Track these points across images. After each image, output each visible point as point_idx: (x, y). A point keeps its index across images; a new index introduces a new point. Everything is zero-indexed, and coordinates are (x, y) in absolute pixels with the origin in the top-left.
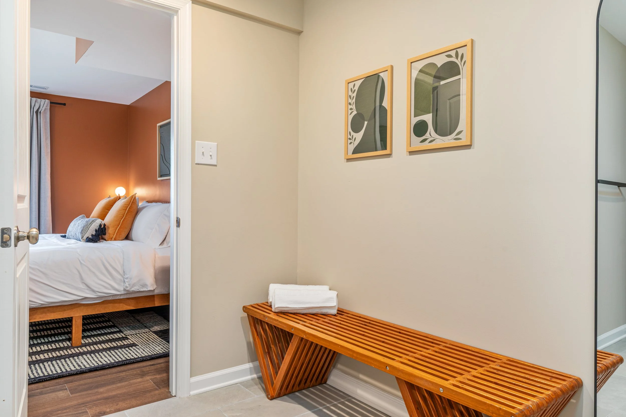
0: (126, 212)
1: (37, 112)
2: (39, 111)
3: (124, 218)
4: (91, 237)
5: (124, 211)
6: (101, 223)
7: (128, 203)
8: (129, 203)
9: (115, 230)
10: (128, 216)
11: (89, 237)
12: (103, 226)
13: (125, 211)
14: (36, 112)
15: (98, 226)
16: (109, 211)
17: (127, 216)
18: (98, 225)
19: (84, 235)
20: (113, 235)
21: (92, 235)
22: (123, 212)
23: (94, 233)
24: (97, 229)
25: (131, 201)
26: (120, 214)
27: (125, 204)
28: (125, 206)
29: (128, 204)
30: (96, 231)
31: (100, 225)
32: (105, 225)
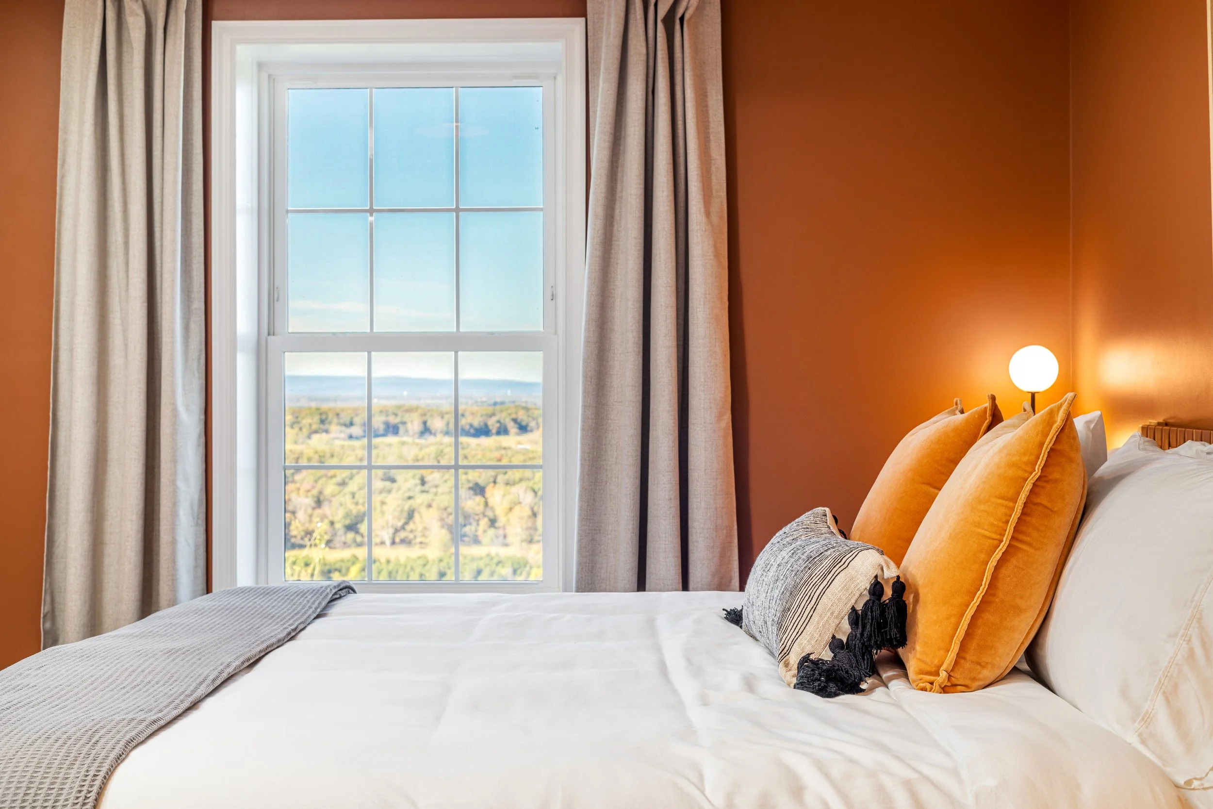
0: (1013, 509)
1: (669, 20)
2: (679, 15)
3: (1003, 547)
4: (827, 655)
5: (1002, 505)
6: (880, 572)
7: (1026, 459)
8: (1033, 457)
9: (953, 620)
10: (1027, 539)
11: (812, 657)
12: (888, 592)
13: (1011, 504)
14: (664, 21)
15: (866, 593)
16: (940, 489)
17: (1021, 537)
18: (865, 583)
19: (794, 642)
20: (942, 652)
21: (835, 644)
22: (1001, 511)
23: (845, 631)
24: (859, 607)
25: (1041, 445)
26: (978, 525)
27: (1012, 465)
28: (1011, 472)
29: (1026, 463)
30: (855, 618)
31: (876, 588)
32: (900, 586)
